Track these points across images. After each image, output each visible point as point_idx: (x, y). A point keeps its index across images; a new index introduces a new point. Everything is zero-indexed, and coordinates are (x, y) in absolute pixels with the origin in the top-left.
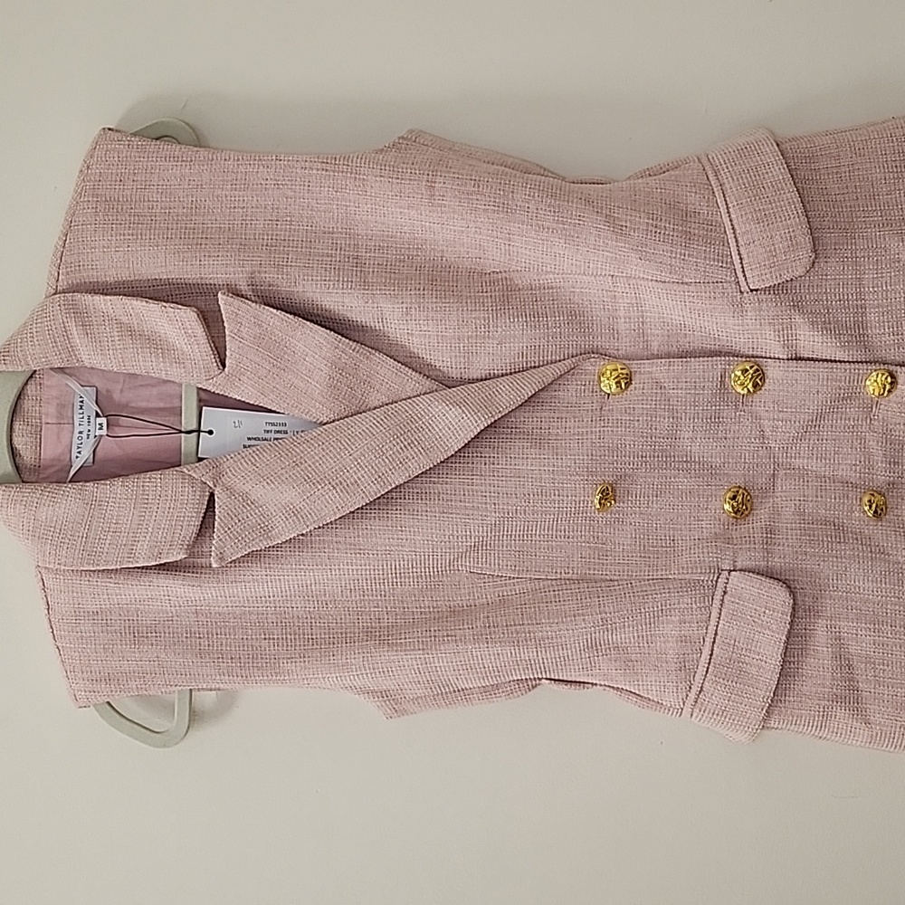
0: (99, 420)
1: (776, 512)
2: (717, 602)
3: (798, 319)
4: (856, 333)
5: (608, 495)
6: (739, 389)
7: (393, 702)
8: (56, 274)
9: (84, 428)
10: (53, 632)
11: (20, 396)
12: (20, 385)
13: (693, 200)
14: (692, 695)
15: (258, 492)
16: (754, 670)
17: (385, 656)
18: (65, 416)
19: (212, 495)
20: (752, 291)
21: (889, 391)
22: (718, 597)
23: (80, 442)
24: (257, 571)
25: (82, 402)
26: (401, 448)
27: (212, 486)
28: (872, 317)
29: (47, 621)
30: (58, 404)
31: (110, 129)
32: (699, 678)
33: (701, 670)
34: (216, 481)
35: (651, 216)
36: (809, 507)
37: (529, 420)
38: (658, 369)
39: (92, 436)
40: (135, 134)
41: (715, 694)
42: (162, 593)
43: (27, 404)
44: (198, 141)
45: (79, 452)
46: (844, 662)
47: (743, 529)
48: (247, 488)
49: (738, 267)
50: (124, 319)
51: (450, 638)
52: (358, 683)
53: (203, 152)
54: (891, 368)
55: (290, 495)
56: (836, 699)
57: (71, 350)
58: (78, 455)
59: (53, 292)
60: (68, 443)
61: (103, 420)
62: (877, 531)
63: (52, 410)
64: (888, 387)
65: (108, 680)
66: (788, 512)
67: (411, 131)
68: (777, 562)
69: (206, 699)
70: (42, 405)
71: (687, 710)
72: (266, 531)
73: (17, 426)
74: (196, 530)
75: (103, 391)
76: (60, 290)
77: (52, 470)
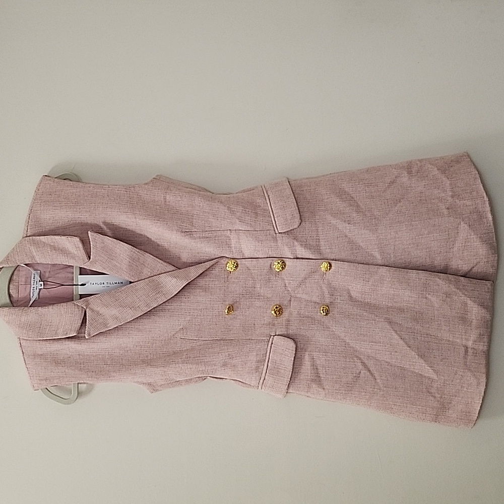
0: (41, 283)
1: (291, 314)
2: (269, 347)
3: (296, 243)
4: (317, 249)
5: (231, 309)
6: (277, 270)
7: (153, 387)
8: (27, 229)
10: (25, 362)
11: (13, 274)
12: (12, 271)
13: (259, 201)
14: (261, 381)
15: (102, 310)
16: (283, 371)
17: (149, 370)
18: (28, 283)
19: (85, 312)
20: (279, 233)
21: (330, 269)
22: (270, 345)
23: (33, 291)
24: (102, 338)
25: (34, 276)
27: (85, 308)
28: (322, 243)
29: (22, 358)
30: (25, 277)
31: (46, 176)
32: (263, 375)
33: (264, 372)
34: (87, 307)
35: (244, 207)
36: (302, 312)
37: (202, 282)
38: (247, 263)
39: (38, 289)
40: (56, 178)
41: (269, 380)
43: (14, 277)
44: (79, 180)
46: (315, 367)
47: (280, 320)
48: (99, 309)
49: (274, 225)
50: (52, 244)
52: (140, 380)
53: (81, 184)
54: (330, 261)
55: (114, 312)
56: (312, 380)
57: (33, 257)
58: (33, 296)
59: (25, 236)
60: (29, 292)
61: (42, 283)
62: (326, 320)
63: (23, 280)
64: (329, 268)
65: (46, 380)
66: (295, 313)
67: (157, 176)
68: (291, 332)
69: (83, 387)
70: (20, 278)
71: (260, 387)
72: (105, 325)
73: (11, 286)
74: (80, 325)
75: (42, 272)
76: (28, 235)
77: (23, 302)
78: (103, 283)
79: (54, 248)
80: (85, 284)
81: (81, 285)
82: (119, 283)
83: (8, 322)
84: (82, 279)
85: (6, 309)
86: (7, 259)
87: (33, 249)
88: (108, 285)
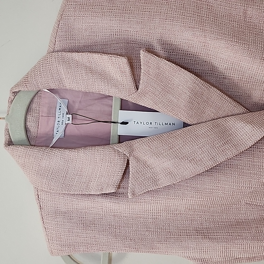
0: (68, 116)
8: (54, 41)
9: (61, 120)
10: (43, 220)
11: (32, 101)
12: (32, 97)
15: (151, 161)
18: (51, 114)
19: (128, 161)
23: (58, 126)
25: (60, 106)
26: (223, 144)
27: (128, 156)
29: (40, 215)
30: (48, 107)
34: (130, 154)
39: (64, 124)
42: (99, 205)
43: (34, 106)
45: (58, 131)
48: (146, 158)
51: (240, 237)
55: (167, 164)
57: (61, 81)
58: (57, 132)
59: (52, 50)
60: (52, 126)
61: (70, 116)
63: (45, 110)
70: (41, 107)
72: (155, 181)
73: (29, 117)
74: (120, 177)
75: (71, 102)
76: (56, 49)
77: (43, 139)
78: (151, 123)
79: (91, 71)
80: (127, 123)
81: (121, 123)
82: (170, 124)
83: (23, 166)
84: (123, 115)
85: (21, 149)
86: (25, 80)
87: (62, 70)
88: (156, 126)
